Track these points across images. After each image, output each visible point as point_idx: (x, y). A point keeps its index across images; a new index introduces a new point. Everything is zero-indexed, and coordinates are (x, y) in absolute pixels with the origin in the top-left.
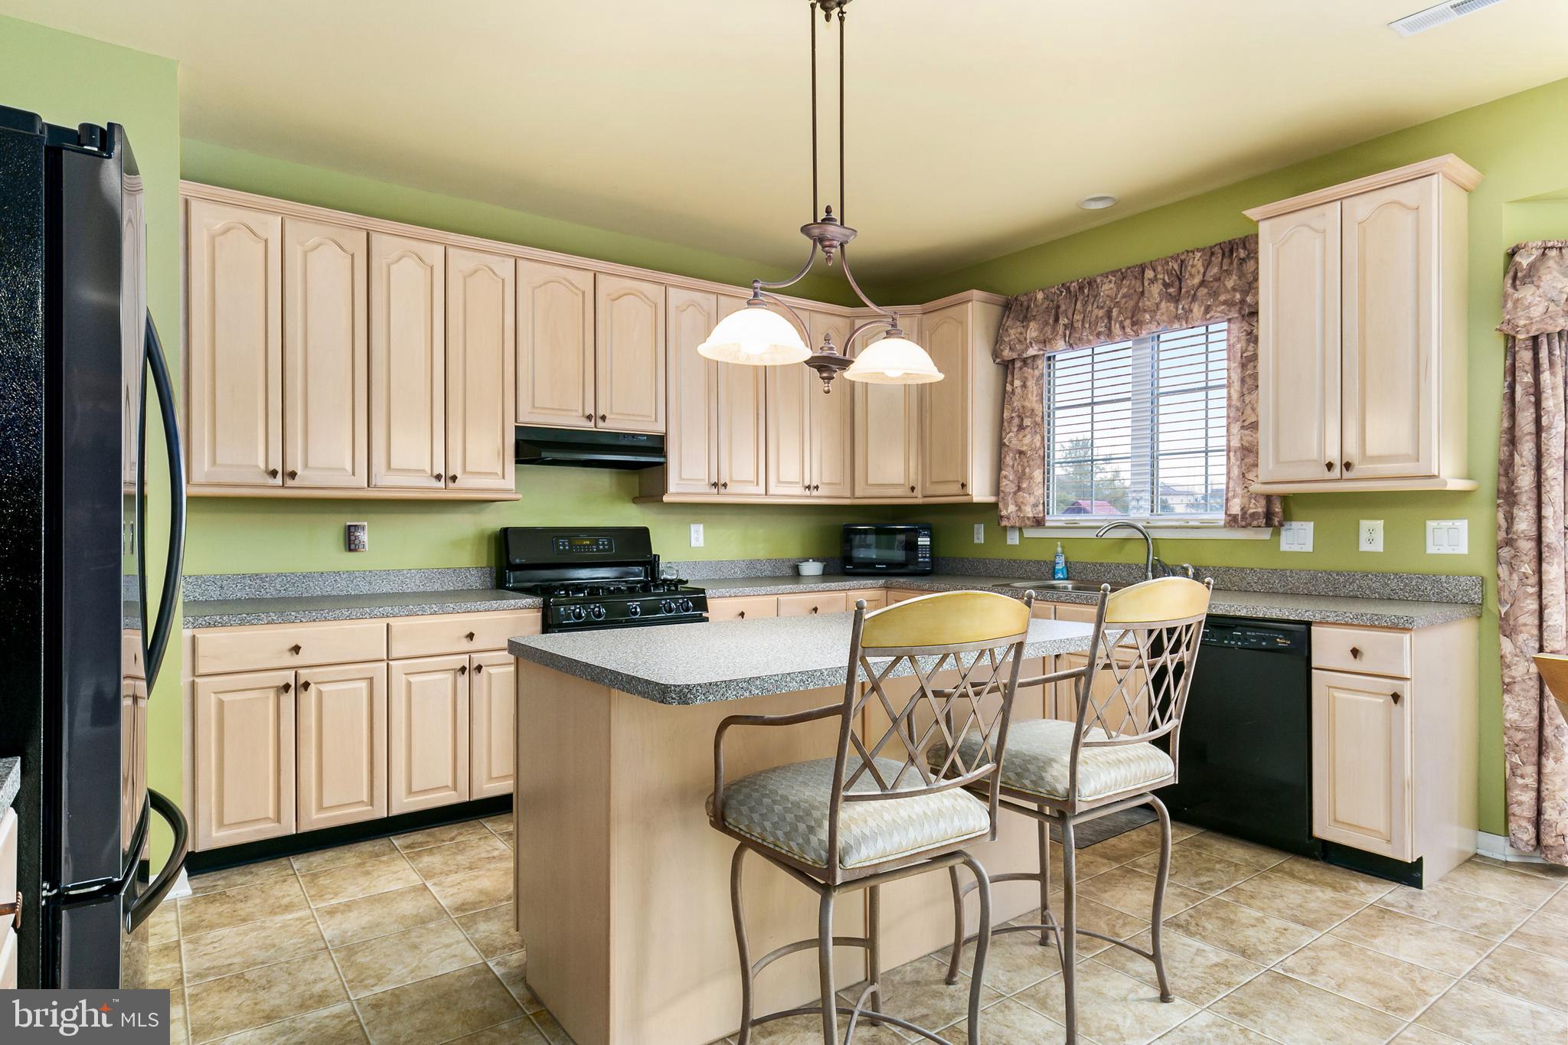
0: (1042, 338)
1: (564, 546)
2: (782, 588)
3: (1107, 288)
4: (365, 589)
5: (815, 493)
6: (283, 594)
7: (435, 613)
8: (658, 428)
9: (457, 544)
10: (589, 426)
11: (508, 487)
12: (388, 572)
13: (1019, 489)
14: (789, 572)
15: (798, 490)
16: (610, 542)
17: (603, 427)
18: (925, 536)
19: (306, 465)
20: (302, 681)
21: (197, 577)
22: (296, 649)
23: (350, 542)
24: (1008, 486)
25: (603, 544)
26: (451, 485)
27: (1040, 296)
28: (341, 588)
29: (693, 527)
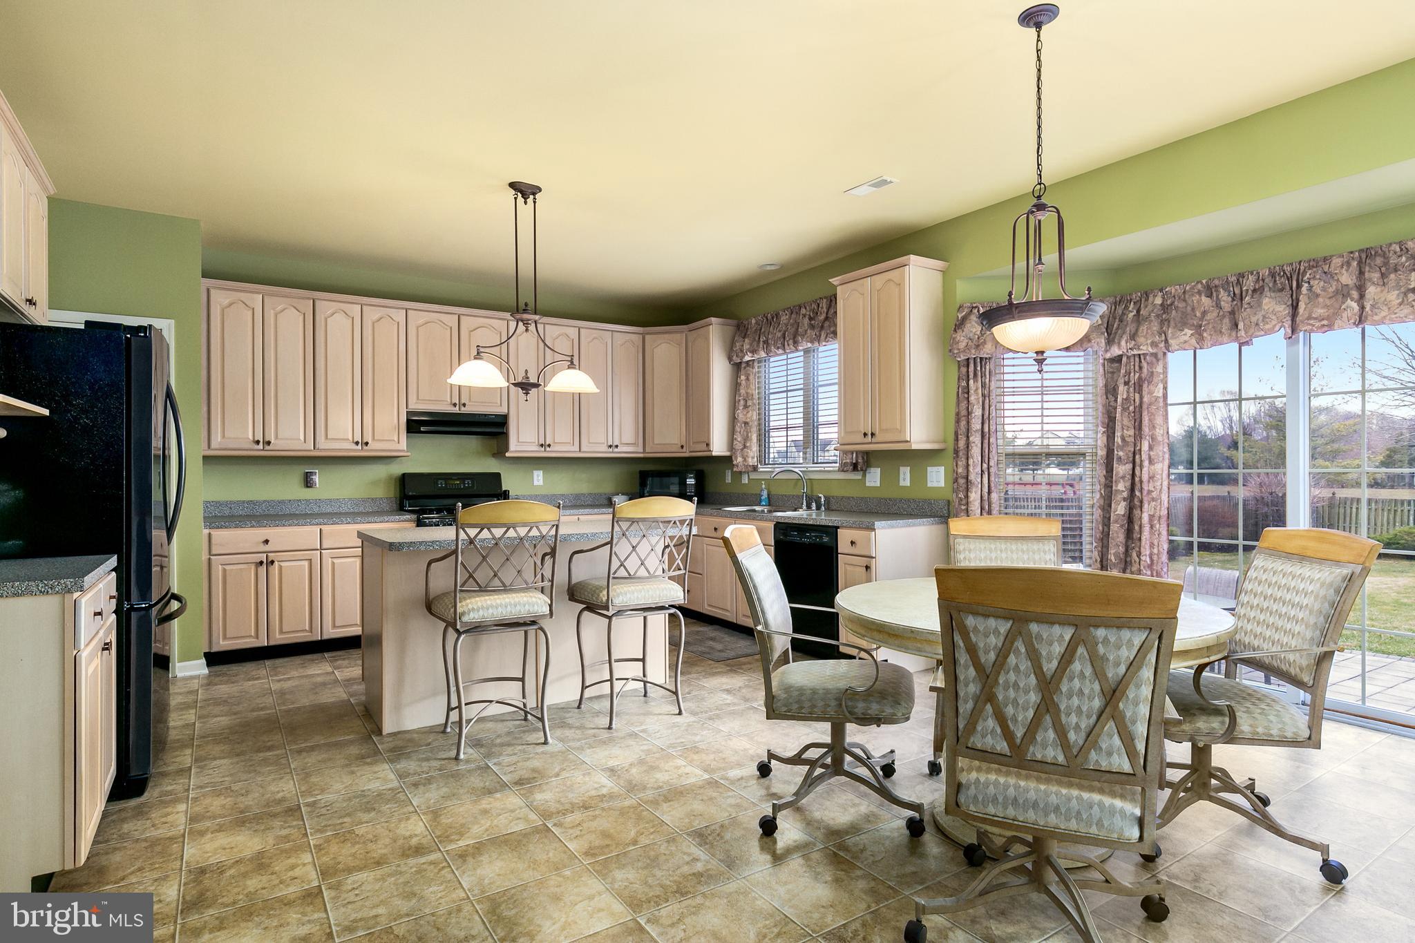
0: (751, 349)
1: (441, 484)
2: (581, 511)
3: (784, 319)
4: (316, 510)
5: (616, 450)
6: (267, 512)
7: (349, 523)
8: (503, 410)
9: (374, 483)
10: (456, 410)
11: (401, 449)
12: (330, 500)
13: (745, 447)
14: (606, 502)
15: (604, 448)
16: (473, 483)
17: (464, 410)
18: (691, 478)
19: (276, 437)
20: (270, 560)
21: (217, 502)
22: (267, 542)
23: (308, 482)
24: (738, 446)
25: (468, 483)
26: (365, 447)
27: (753, 321)
28: (302, 509)
29: (536, 473)
